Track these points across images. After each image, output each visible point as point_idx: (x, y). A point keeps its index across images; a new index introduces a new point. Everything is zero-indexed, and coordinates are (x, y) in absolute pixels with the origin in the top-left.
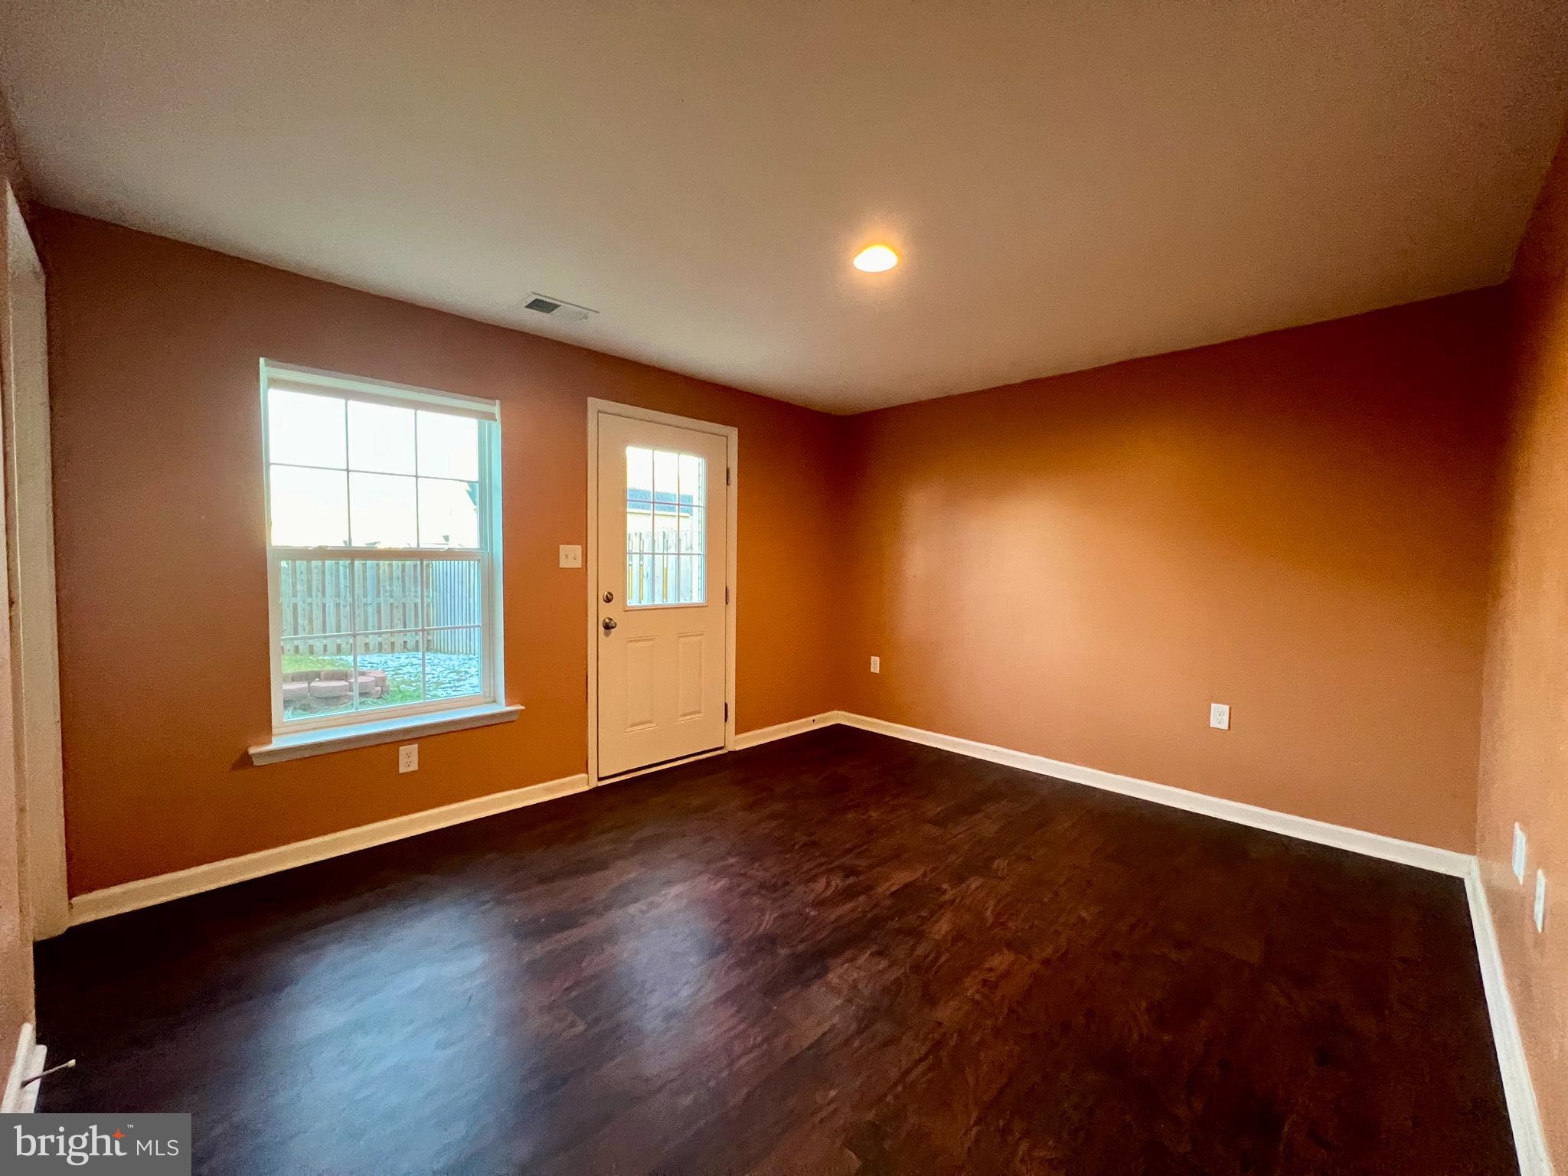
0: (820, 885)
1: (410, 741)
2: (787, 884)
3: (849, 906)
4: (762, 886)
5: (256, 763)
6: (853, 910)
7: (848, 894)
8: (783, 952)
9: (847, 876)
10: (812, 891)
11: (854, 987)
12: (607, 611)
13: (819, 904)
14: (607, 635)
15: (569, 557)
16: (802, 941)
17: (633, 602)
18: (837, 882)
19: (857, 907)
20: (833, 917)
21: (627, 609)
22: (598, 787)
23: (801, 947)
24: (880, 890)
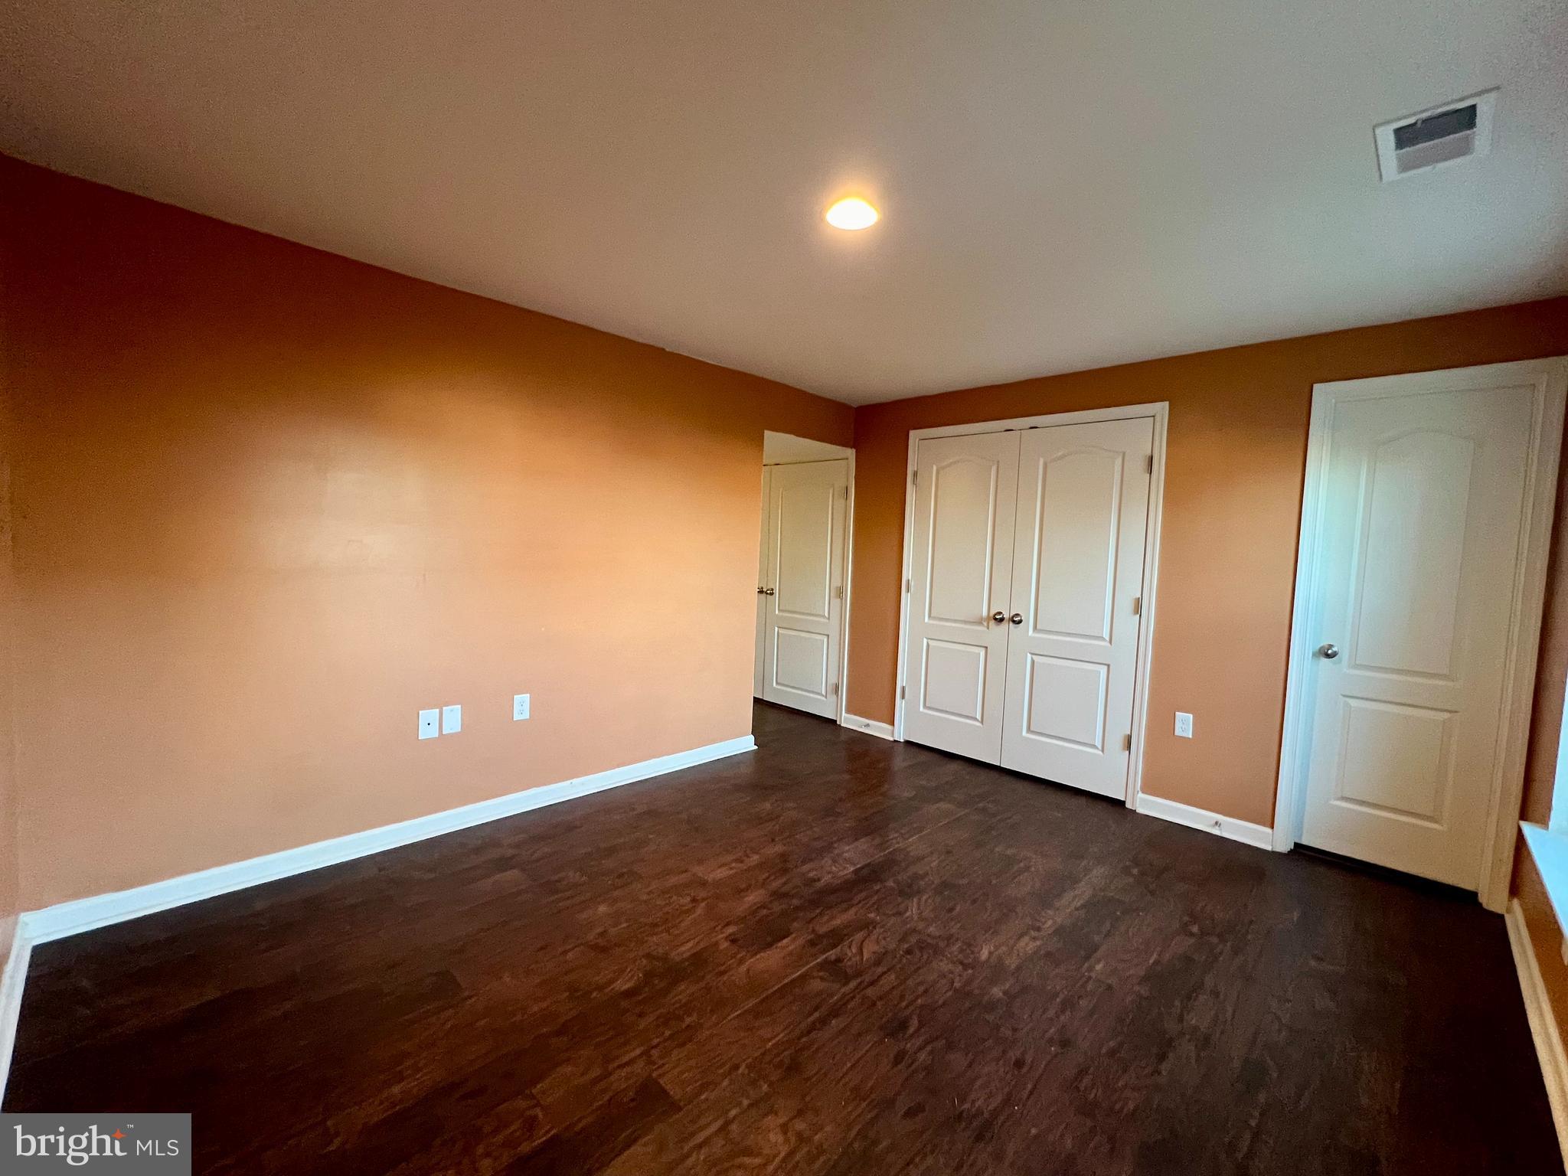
0: (870, 950)
2: (909, 952)
3: (837, 922)
4: (937, 951)
6: (832, 918)
7: (837, 937)
8: (890, 883)
9: (839, 960)
10: (878, 942)
11: (834, 861)
13: (868, 926)
16: (878, 891)
18: (849, 951)
19: (828, 921)
20: (852, 911)
23: (877, 887)
24: (801, 941)
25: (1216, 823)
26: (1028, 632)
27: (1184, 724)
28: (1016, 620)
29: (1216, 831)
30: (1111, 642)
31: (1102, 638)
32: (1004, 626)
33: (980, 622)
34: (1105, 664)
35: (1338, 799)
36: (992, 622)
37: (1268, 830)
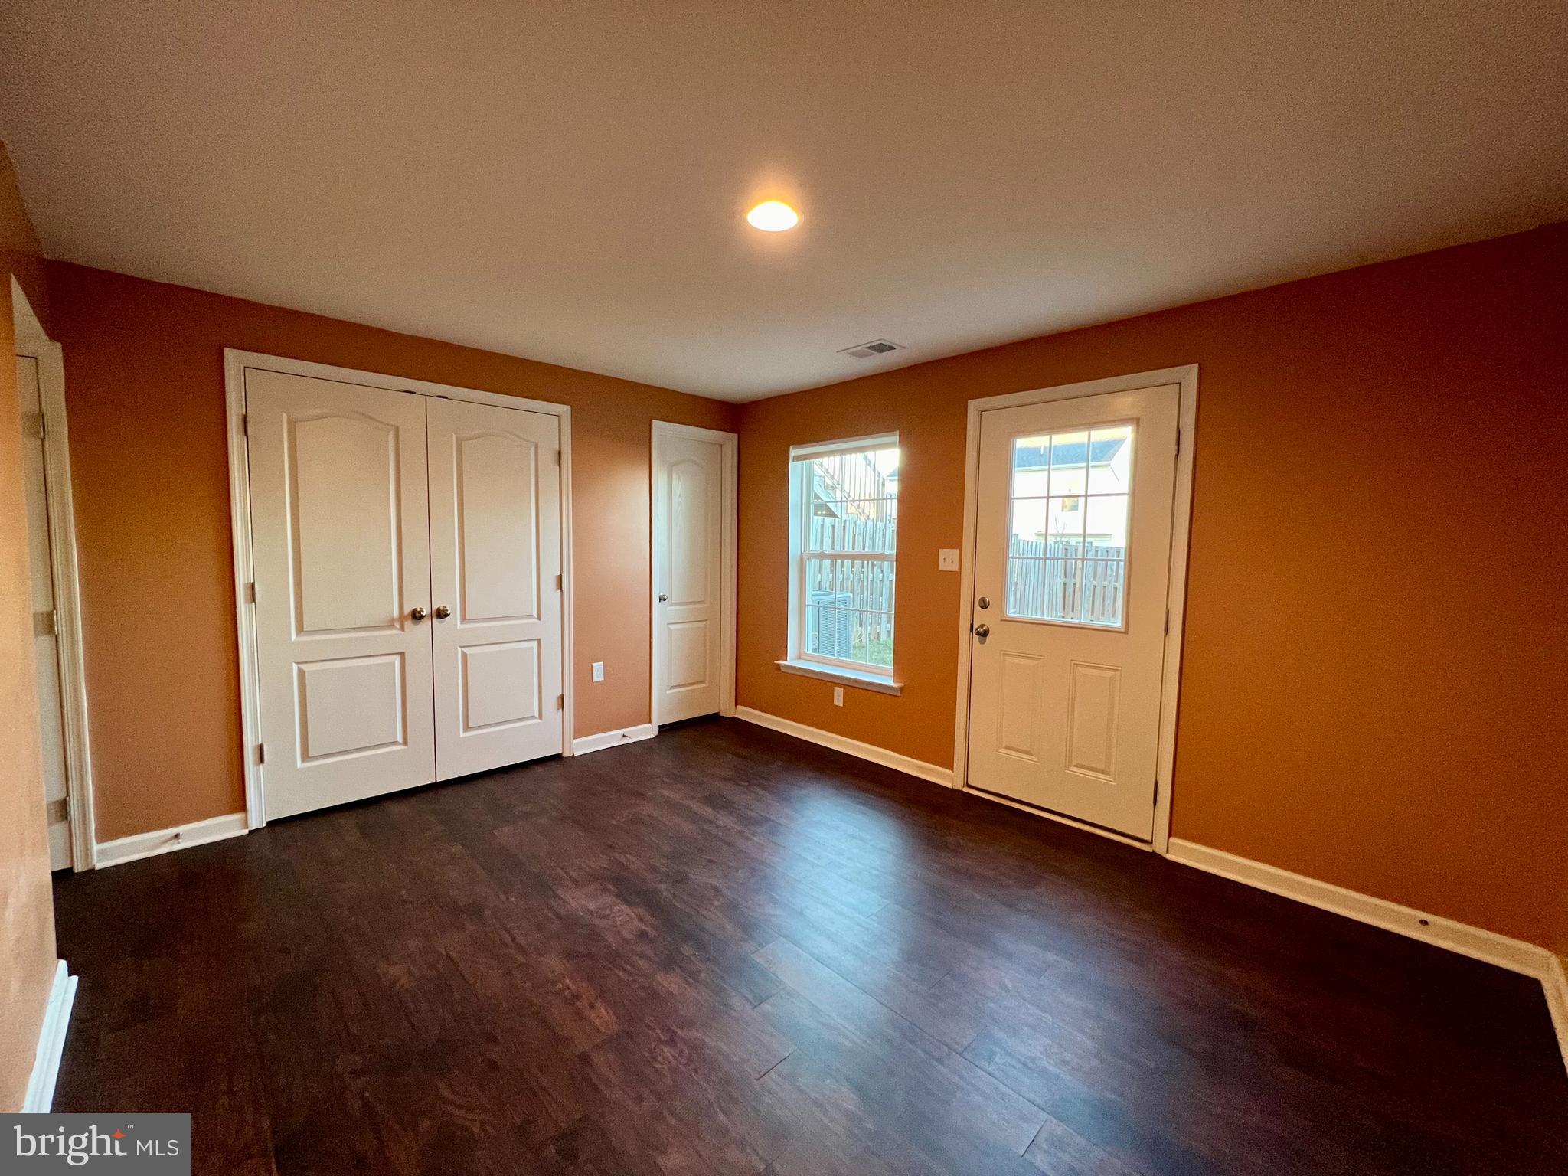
1: (840, 685)
5: (783, 670)
12: (982, 618)
14: (982, 642)
15: (947, 559)
17: (1012, 612)
21: (1004, 618)
22: (962, 792)
25: (624, 736)
26: (456, 625)
27: (598, 672)
28: (441, 614)
29: (625, 741)
30: (539, 618)
31: (531, 616)
32: (425, 625)
33: (390, 625)
34: (535, 640)
35: (671, 689)
36: (408, 623)
37: (649, 725)
